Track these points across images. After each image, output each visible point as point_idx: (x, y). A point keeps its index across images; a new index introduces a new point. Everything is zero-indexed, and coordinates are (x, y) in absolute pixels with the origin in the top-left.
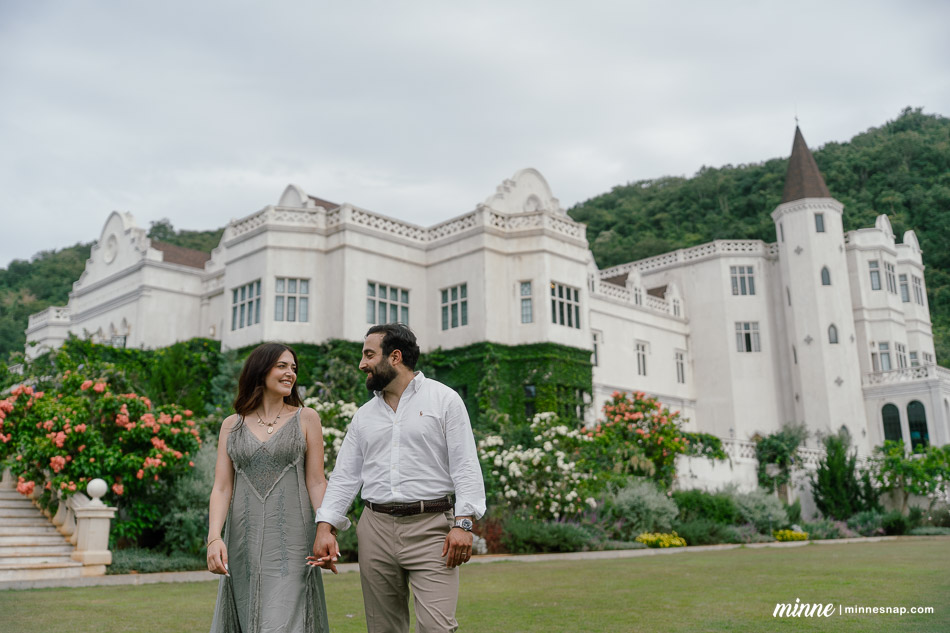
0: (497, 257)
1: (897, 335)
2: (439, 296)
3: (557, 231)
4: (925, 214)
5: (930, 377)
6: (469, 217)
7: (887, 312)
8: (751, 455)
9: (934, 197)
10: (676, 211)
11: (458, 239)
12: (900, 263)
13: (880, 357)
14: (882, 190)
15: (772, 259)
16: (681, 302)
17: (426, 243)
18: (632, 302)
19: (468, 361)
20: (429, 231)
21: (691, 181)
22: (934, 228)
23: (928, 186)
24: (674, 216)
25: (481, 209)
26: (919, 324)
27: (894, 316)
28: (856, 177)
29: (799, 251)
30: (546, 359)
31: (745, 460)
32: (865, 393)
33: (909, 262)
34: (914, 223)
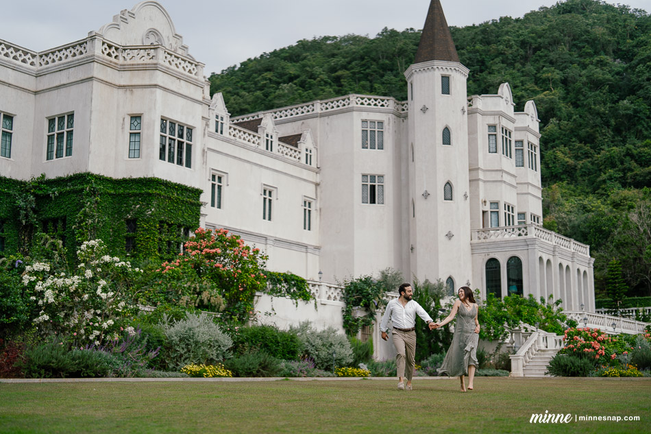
0: (108, 88)
1: (507, 196)
2: (46, 123)
3: (173, 67)
4: (579, 91)
5: (529, 236)
6: (80, 45)
7: (500, 173)
8: (338, 298)
9: (587, 77)
10: (356, 70)
11: (69, 67)
12: (517, 129)
13: (491, 216)
14: (544, 66)
15: (402, 116)
16: (314, 151)
17: (37, 68)
18: (263, 147)
19: (69, 192)
20: (41, 56)
21: (372, 41)
22: (583, 106)
23: (584, 66)
24: (354, 73)
25: (92, 38)
26: (530, 187)
27: (506, 178)
28: (522, 52)
29: (424, 110)
30: (150, 195)
31: (331, 302)
32: (473, 248)
33: (527, 129)
34: (568, 99)
